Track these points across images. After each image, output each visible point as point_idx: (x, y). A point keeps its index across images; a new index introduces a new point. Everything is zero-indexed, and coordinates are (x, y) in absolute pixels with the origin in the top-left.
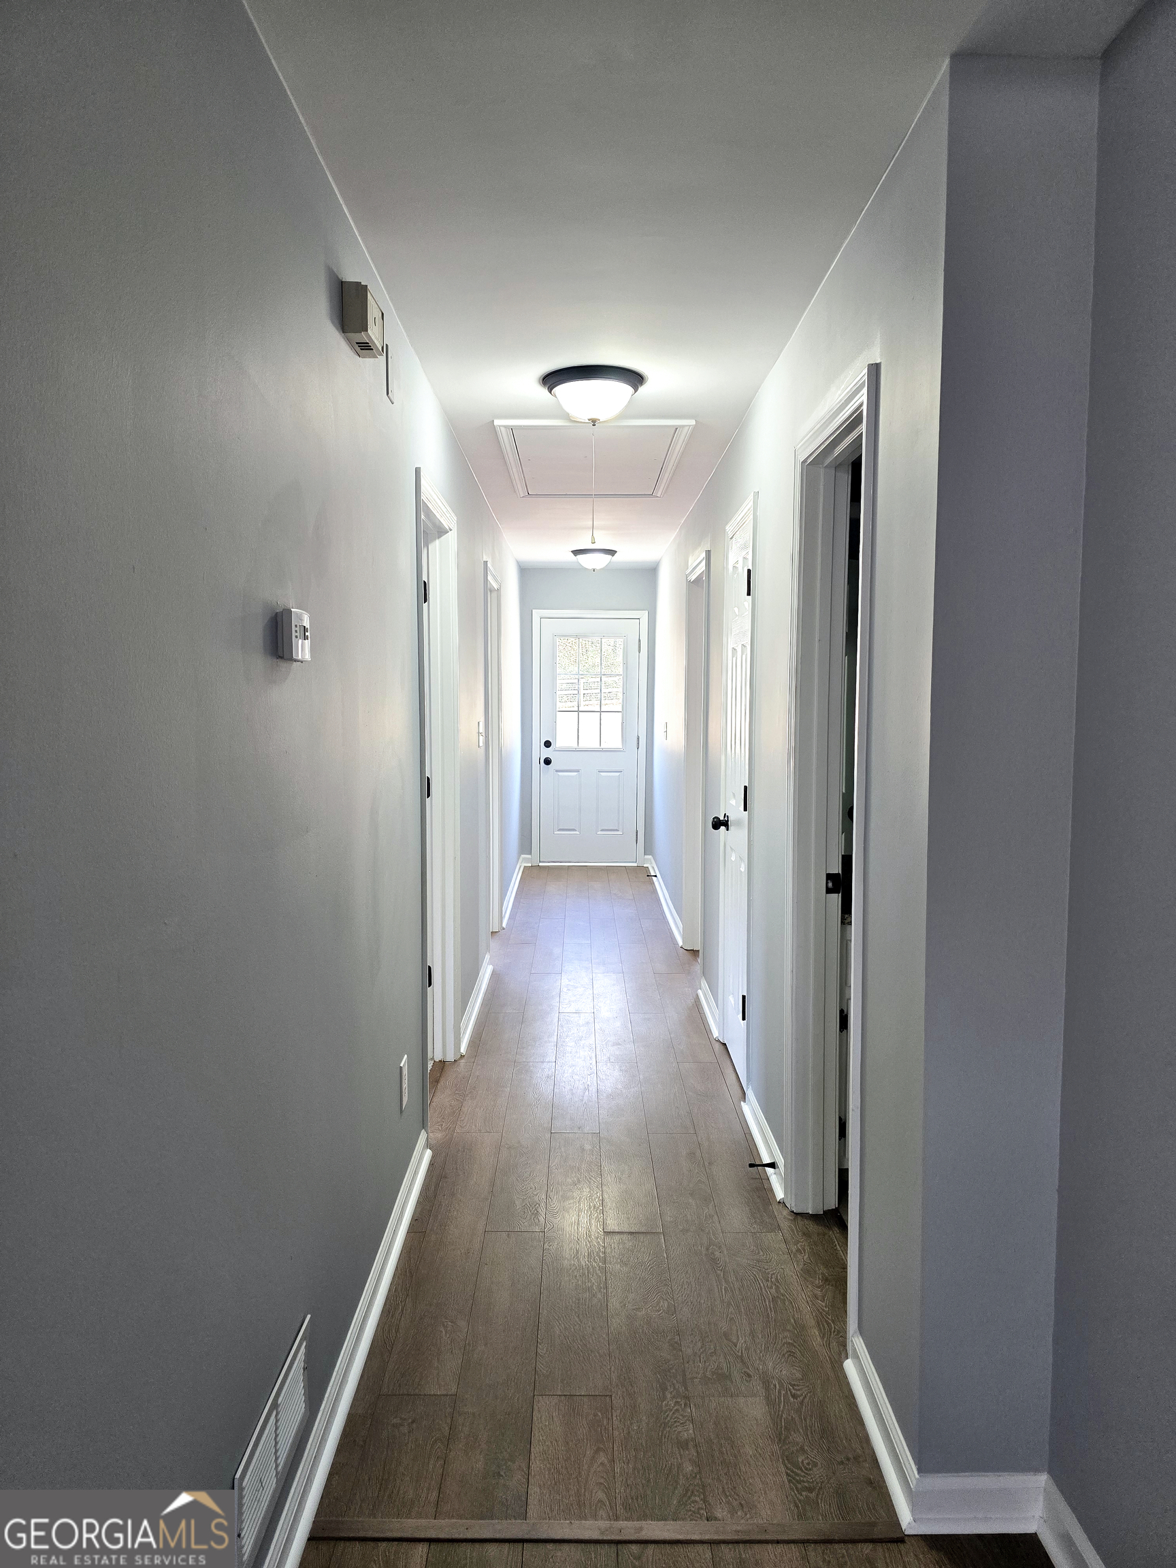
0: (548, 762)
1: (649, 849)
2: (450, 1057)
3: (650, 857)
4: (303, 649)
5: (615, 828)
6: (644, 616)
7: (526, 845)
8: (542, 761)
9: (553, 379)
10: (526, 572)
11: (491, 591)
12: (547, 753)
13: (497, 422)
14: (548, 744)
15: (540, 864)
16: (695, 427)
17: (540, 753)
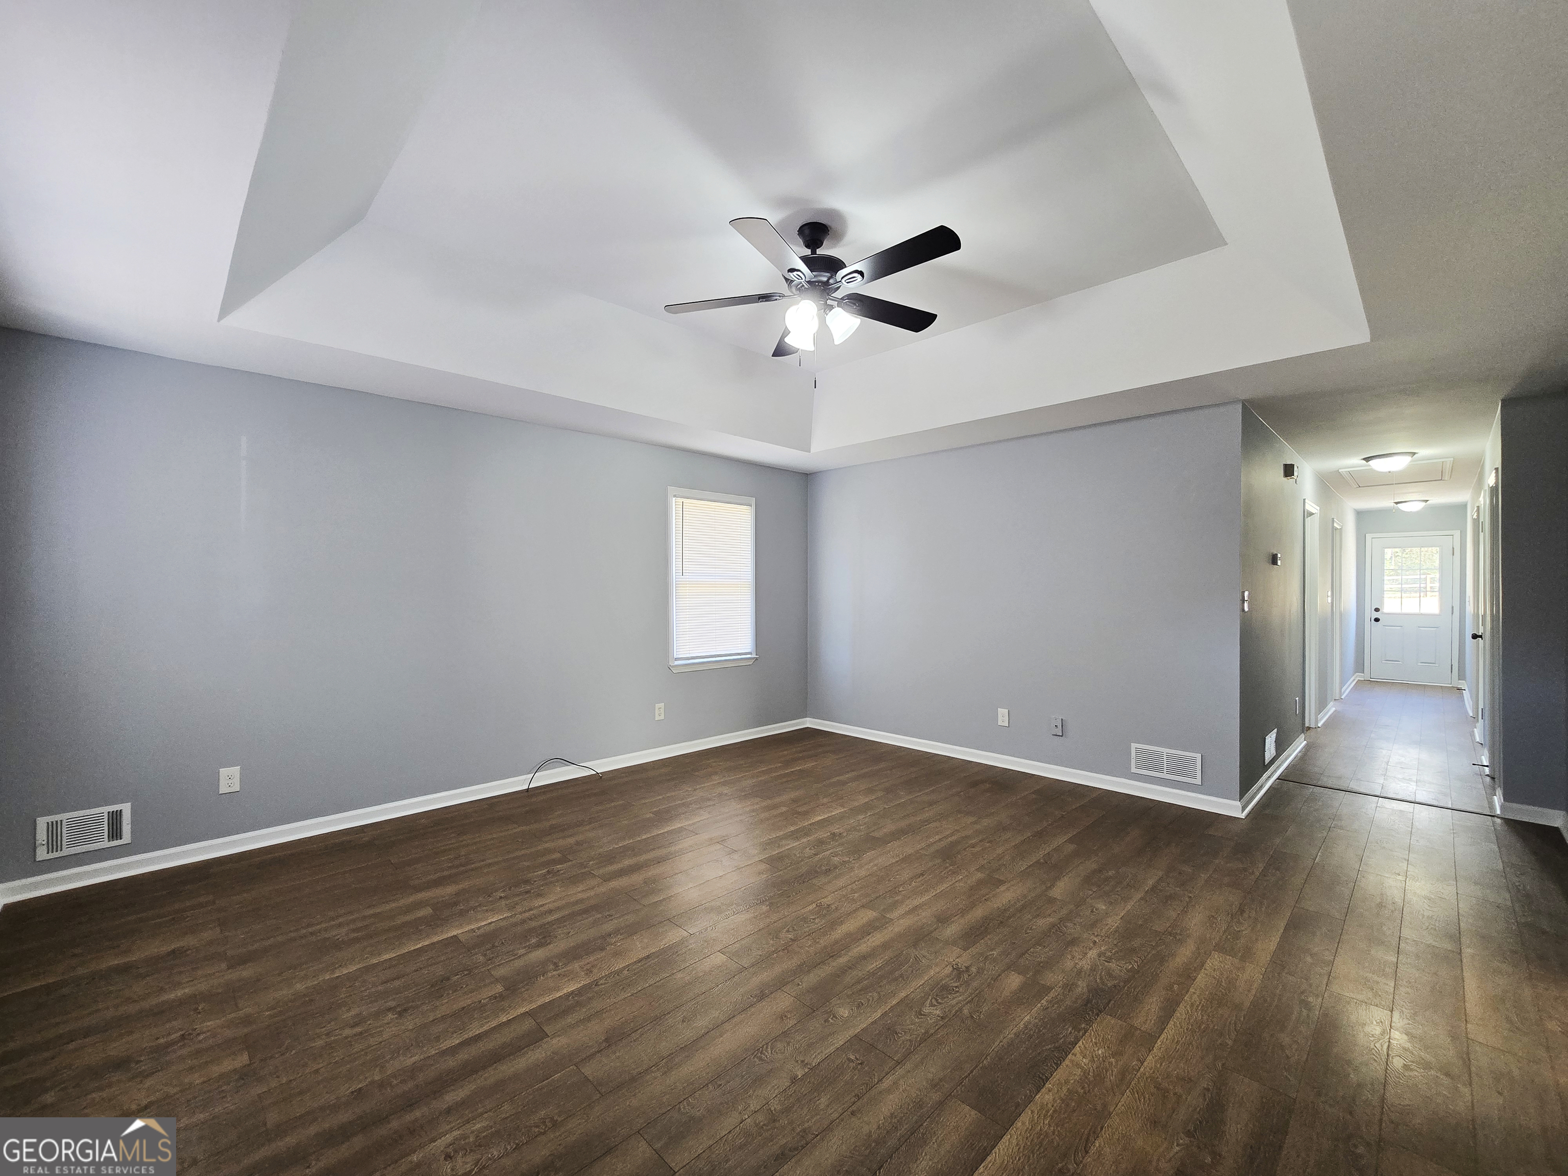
0: (1377, 620)
1: (1462, 676)
2: (1313, 726)
3: (1464, 681)
4: (1279, 563)
5: (1433, 662)
6: (1457, 534)
7: (1360, 666)
8: (1373, 619)
9: (1367, 459)
10: (1360, 515)
11: (1336, 529)
12: (1377, 615)
13: (1340, 471)
14: (1377, 610)
15: (1371, 680)
16: (1454, 461)
17: (1370, 614)
